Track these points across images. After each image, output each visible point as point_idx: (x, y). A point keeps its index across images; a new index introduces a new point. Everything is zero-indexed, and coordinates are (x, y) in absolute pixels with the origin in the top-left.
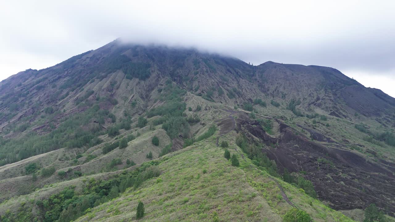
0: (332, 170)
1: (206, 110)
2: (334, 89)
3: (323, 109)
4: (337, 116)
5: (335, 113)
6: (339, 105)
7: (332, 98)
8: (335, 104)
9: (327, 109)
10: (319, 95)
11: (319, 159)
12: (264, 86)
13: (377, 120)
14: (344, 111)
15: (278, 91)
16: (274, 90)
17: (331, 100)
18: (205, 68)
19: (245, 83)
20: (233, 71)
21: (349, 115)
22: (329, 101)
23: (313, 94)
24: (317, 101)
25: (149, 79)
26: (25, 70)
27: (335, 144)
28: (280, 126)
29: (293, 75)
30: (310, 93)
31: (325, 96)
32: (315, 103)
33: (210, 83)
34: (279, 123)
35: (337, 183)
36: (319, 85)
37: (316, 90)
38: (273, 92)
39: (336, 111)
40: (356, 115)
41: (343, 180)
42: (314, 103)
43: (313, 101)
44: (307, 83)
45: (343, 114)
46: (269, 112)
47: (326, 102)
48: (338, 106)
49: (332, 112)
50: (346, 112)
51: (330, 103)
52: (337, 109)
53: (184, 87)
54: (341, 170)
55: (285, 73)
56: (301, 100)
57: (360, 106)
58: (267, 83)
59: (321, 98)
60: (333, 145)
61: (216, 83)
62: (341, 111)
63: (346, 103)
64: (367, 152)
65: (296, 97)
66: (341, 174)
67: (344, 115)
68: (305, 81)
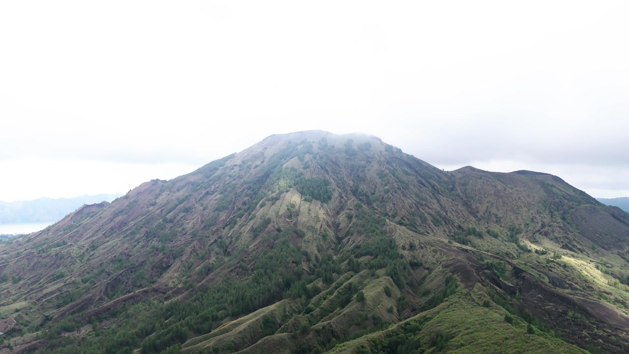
0: (586, 326)
1: (422, 248)
2: (561, 210)
3: (552, 240)
4: (571, 250)
5: (567, 245)
6: (571, 234)
7: (562, 225)
8: (566, 233)
9: (556, 240)
10: (544, 220)
11: (570, 313)
12: (471, 205)
13: (619, 255)
14: (578, 243)
15: (490, 212)
16: (484, 211)
17: (560, 227)
18: (395, 184)
19: (447, 202)
20: (426, 184)
21: (585, 248)
22: (558, 229)
23: (536, 218)
24: (542, 229)
25: (332, 200)
26: (150, 181)
27: (580, 292)
28: (514, 271)
29: (505, 189)
30: (532, 216)
31: (552, 221)
32: (542, 231)
33: (407, 205)
34: (512, 266)
35: (595, 341)
36: (540, 205)
37: (539, 213)
38: (484, 214)
39: (569, 243)
40: (593, 249)
41: (600, 337)
42: (539, 231)
43: (537, 229)
44: (526, 202)
45: (578, 247)
46: (489, 246)
47: (554, 230)
48: (569, 236)
49: (564, 243)
50: (581, 244)
51: (559, 232)
52: (569, 240)
53: (376, 211)
54: (595, 326)
55: (495, 186)
56: (522, 226)
57: (597, 235)
58: (474, 201)
59: (546, 224)
60: (579, 295)
61: (414, 205)
62: (575, 243)
63: (579, 231)
64: (616, 301)
65: (515, 222)
66: (596, 330)
67: (579, 249)
68: (522, 198)
